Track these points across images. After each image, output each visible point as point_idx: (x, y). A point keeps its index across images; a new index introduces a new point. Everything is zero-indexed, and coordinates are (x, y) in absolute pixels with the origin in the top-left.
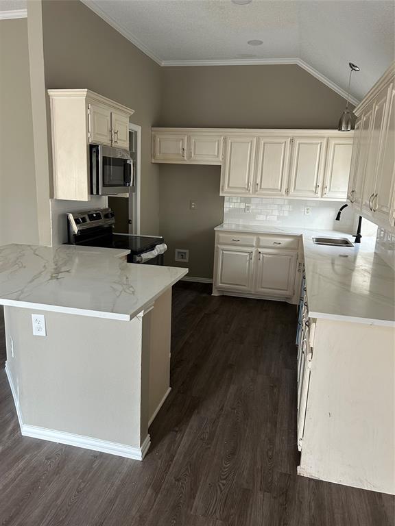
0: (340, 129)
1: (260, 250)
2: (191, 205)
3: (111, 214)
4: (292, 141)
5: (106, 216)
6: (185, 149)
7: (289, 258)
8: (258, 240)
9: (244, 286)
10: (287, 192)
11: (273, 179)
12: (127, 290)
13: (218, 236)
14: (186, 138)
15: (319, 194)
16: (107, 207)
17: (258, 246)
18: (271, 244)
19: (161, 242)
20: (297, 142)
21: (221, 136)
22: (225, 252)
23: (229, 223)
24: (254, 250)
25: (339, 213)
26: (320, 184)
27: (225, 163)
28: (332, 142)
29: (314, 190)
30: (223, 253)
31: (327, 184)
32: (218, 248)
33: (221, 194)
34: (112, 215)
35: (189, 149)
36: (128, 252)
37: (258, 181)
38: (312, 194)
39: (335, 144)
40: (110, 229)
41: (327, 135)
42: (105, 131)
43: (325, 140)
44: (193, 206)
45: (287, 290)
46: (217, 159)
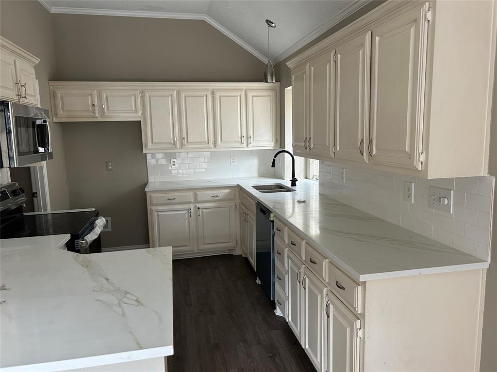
1: (198, 205)
2: (107, 166)
3: (21, 189)
4: (213, 93)
5: (15, 193)
6: (96, 104)
7: (228, 209)
8: (196, 195)
9: (187, 246)
10: (215, 144)
11: (199, 131)
13: (151, 197)
14: (95, 92)
15: (245, 145)
17: (196, 201)
18: (210, 198)
20: (217, 95)
21: (137, 90)
22: (159, 213)
23: (155, 181)
24: (192, 206)
25: (274, 160)
26: (244, 134)
27: (145, 118)
28: (250, 94)
29: (240, 140)
30: (158, 214)
31: (251, 134)
32: (151, 209)
33: (144, 152)
35: (101, 105)
37: (184, 135)
38: (238, 145)
39: (253, 96)
41: (244, 88)
42: (11, 85)
43: (244, 92)
44: (110, 167)
45: (230, 242)
46: (135, 114)
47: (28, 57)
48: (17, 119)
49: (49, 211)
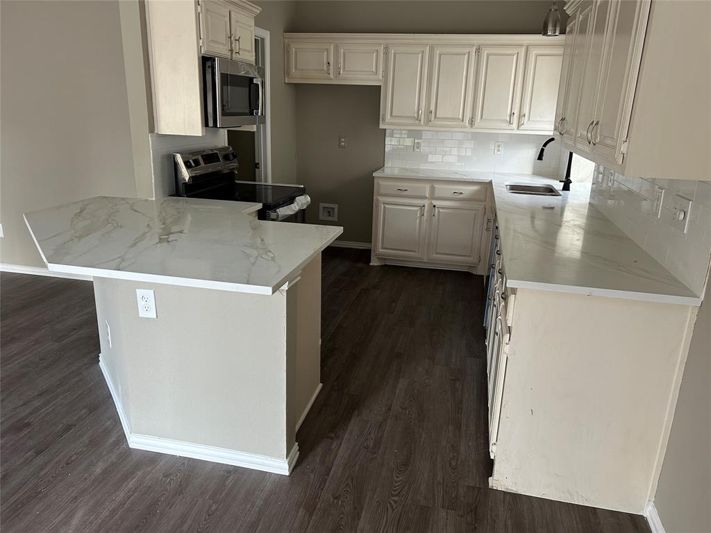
0: (545, 33)
1: (435, 203)
2: (340, 142)
3: (233, 154)
4: (478, 50)
5: (226, 157)
6: (331, 63)
7: (474, 212)
8: (433, 189)
9: (414, 251)
10: (472, 122)
11: (452, 103)
12: (264, 256)
13: (379, 184)
14: (332, 47)
15: (515, 125)
16: (227, 145)
17: (433, 197)
18: (449, 195)
19: (302, 192)
20: (485, 52)
21: (381, 44)
22: (387, 206)
23: (392, 167)
24: (426, 202)
25: (542, 150)
26: (516, 111)
27: (386, 82)
28: (533, 52)
29: (508, 119)
30: (384, 207)
31: (526, 111)
32: (378, 200)
33: (382, 126)
34: (235, 156)
35: (337, 62)
36: (259, 206)
37: (433, 108)
38: (505, 125)
39: (537, 55)
40: (231, 175)
41: (525, 43)
42: (222, 38)
43: (523, 50)
44: (343, 144)
45: (470, 256)
46: (375, 76)
47: (251, 8)
48: (224, 76)
49: (270, 183)
